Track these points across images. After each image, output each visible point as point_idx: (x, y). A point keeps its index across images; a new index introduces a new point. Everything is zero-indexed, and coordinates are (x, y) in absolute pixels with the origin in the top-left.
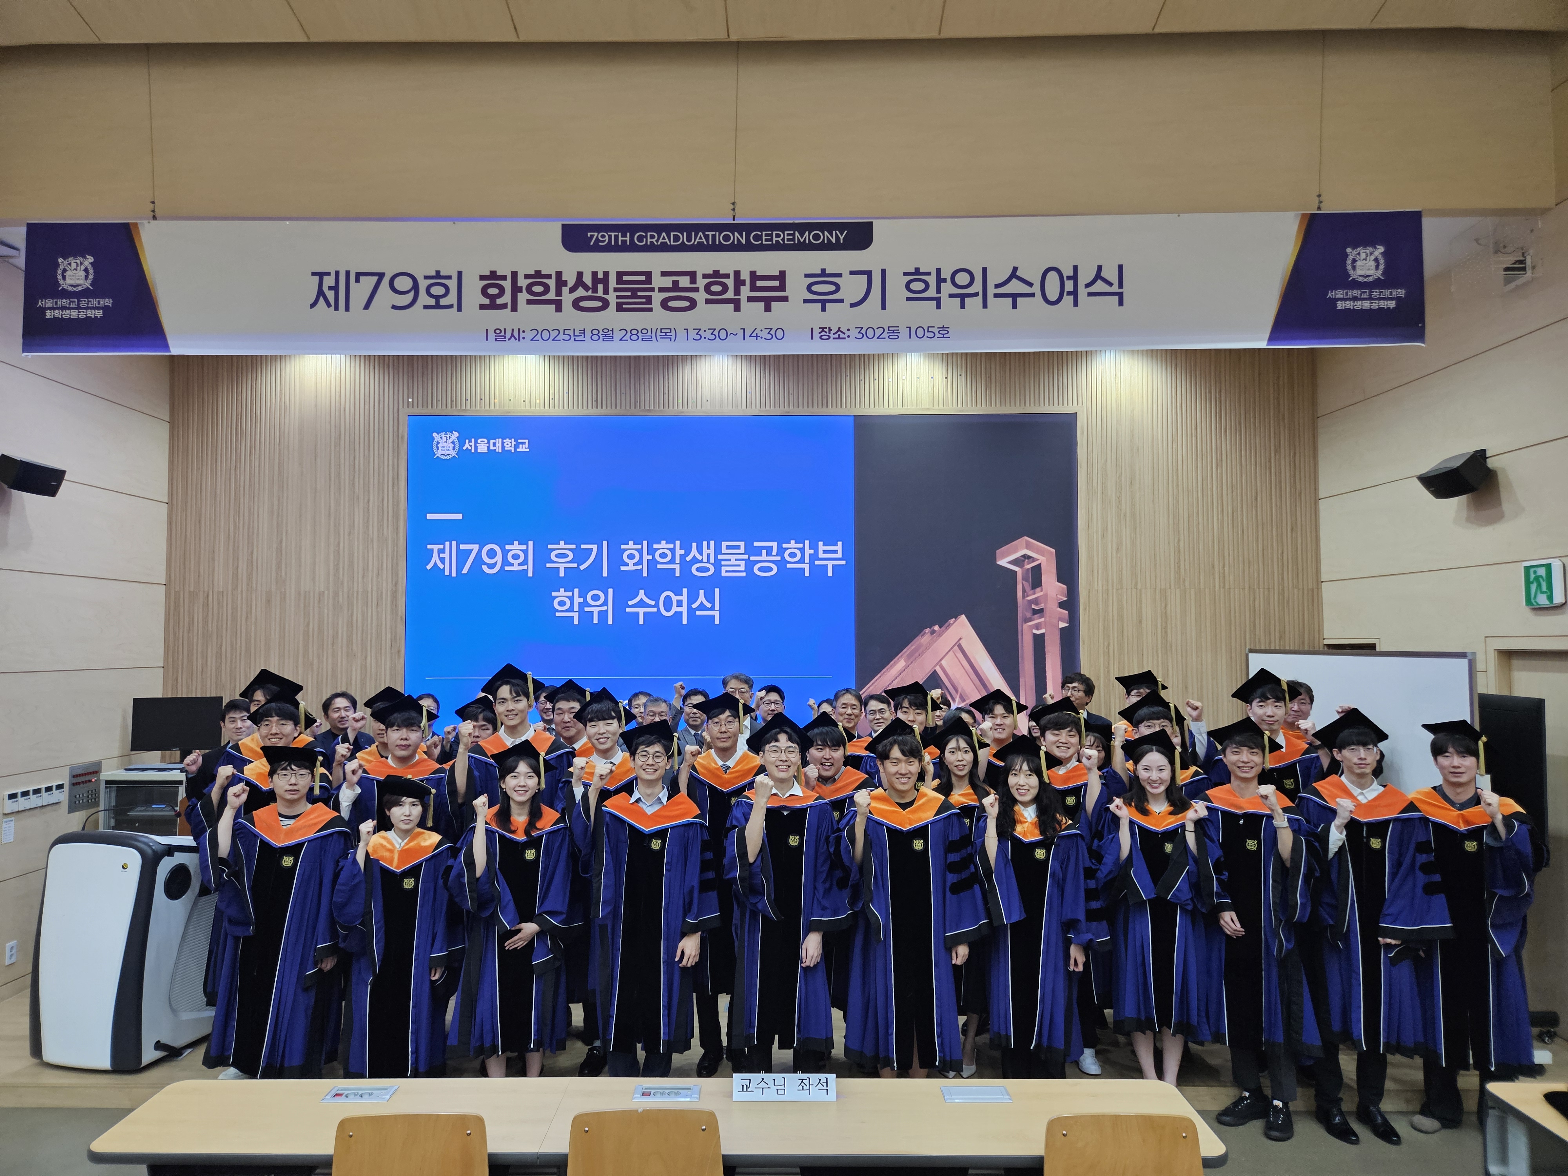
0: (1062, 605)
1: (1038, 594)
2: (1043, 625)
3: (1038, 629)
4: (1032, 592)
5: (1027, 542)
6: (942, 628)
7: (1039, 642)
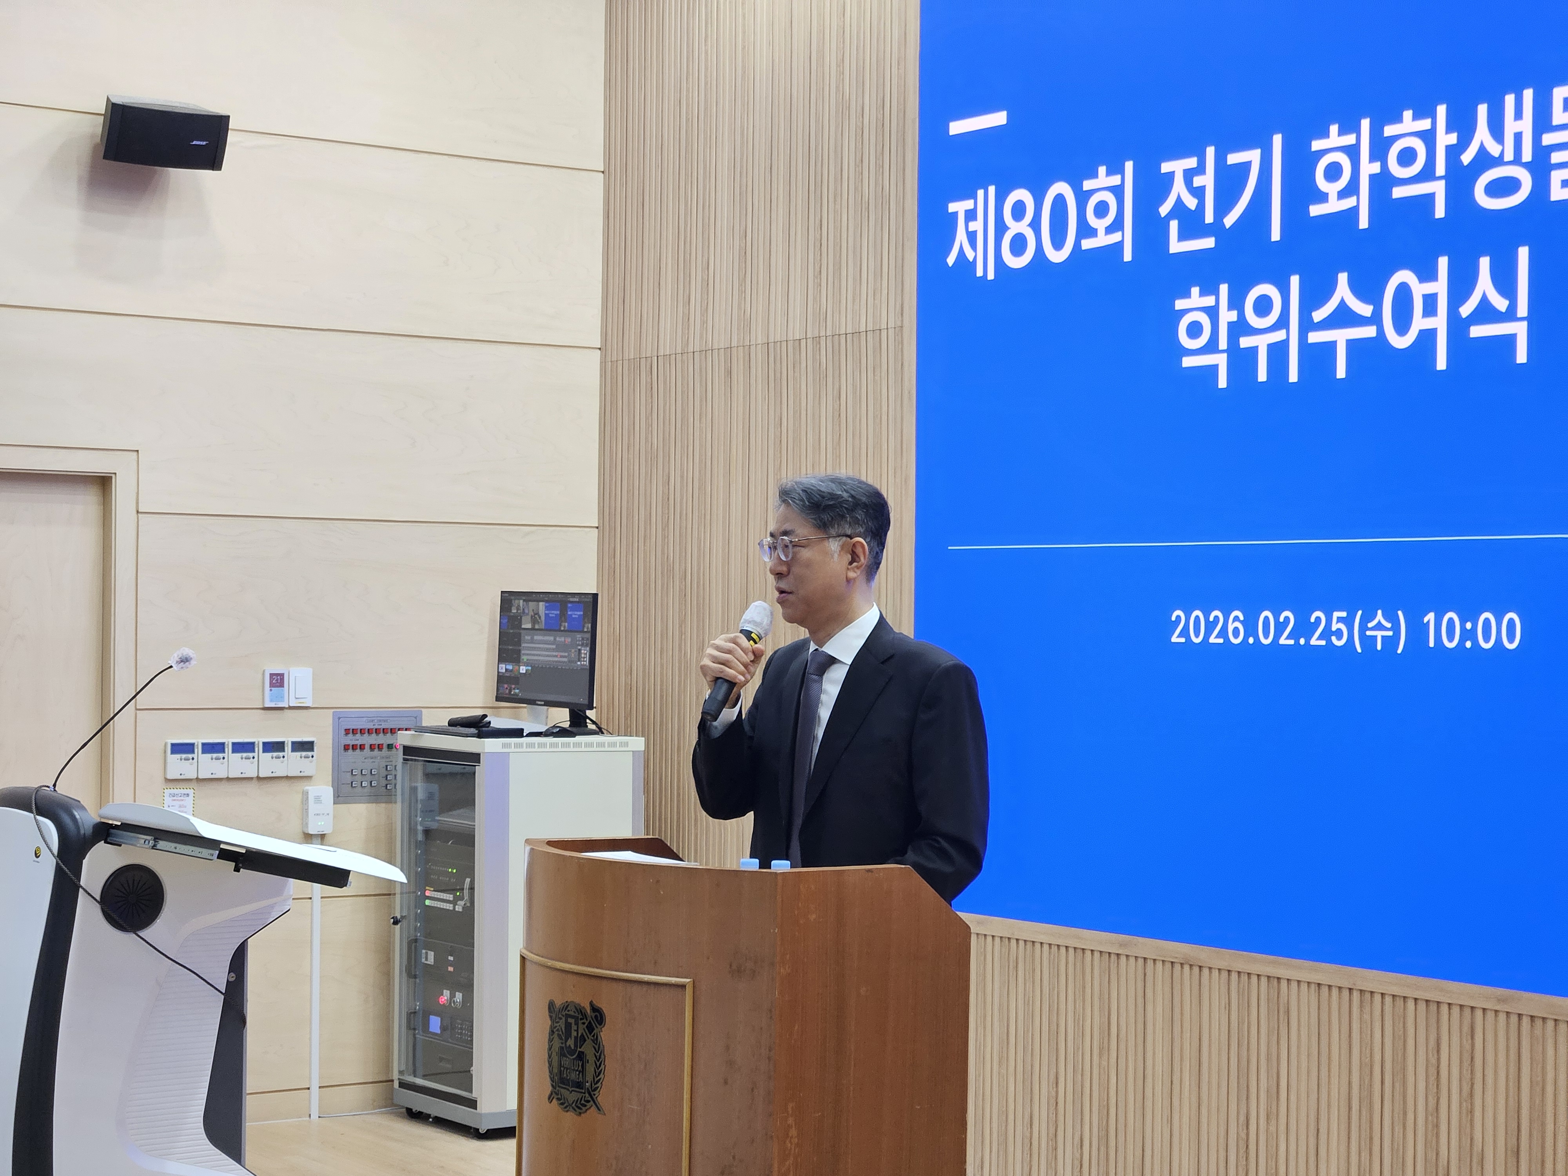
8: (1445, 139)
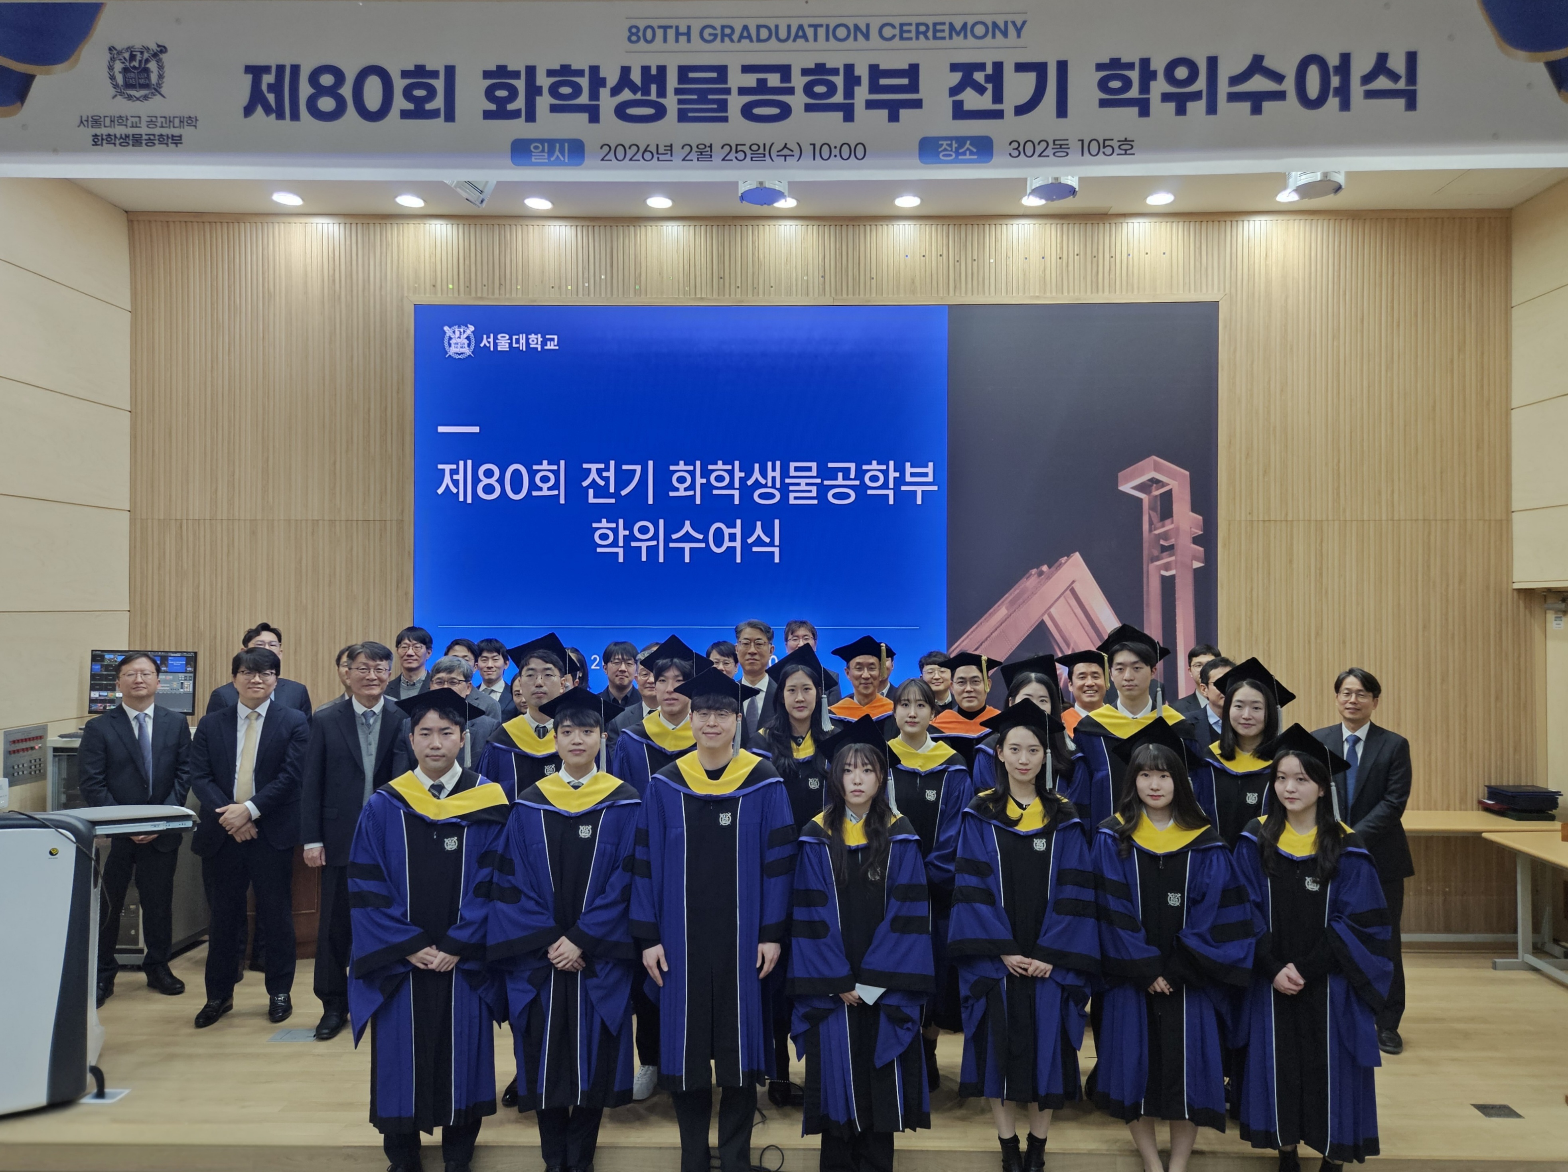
0: (1196, 540)
1: (1168, 526)
2: (1173, 565)
3: (1167, 570)
4: (1160, 524)
5: (1155, 463)
6: (1053, 569)
7: (1168, 585)
8: (738, 474)
